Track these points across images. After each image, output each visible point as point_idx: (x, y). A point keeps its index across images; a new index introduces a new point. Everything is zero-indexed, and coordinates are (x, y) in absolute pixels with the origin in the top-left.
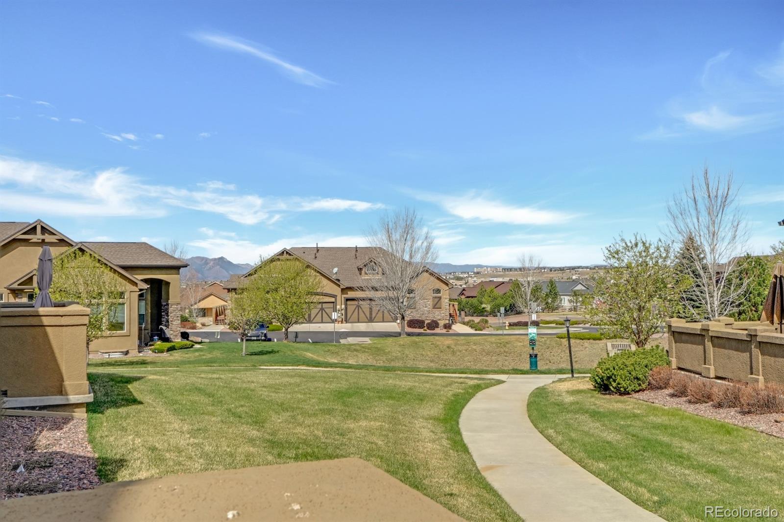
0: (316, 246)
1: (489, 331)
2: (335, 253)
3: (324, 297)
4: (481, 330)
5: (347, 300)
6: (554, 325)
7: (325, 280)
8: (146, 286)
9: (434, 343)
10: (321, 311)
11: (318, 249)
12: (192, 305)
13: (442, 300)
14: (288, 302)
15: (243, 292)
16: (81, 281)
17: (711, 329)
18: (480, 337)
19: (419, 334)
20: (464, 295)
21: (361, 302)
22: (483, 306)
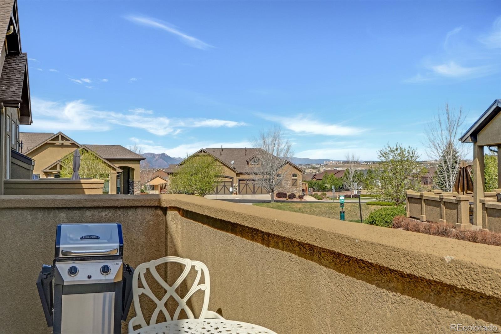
0: (221, 148)
1: (327, 200)
2: (233, 152)
3: (225, 178)
4: (322, 200)
5: (240, 180)
6: (368, 197)
7: (226, 167)
8: (121, 171)
9: (291, 206)
10: (224, 187)
11: (222, 149)
12: (146, 183)
13: (298, 181)
14: (203, 181)
15: (177, 175)
16: (86, 167)
17: (424, 195)
18: (319, 204)
19: (283, 202)
20: (315, 178)
21: (248, 182)
22: (326, 185)
